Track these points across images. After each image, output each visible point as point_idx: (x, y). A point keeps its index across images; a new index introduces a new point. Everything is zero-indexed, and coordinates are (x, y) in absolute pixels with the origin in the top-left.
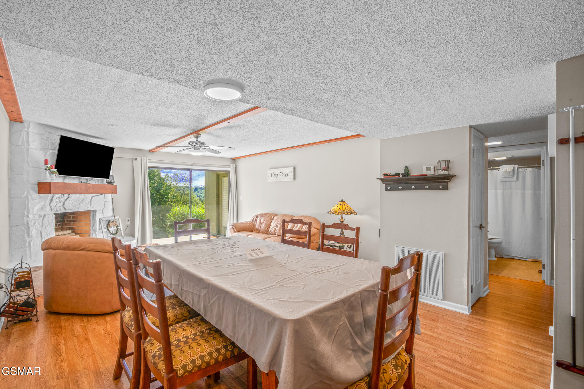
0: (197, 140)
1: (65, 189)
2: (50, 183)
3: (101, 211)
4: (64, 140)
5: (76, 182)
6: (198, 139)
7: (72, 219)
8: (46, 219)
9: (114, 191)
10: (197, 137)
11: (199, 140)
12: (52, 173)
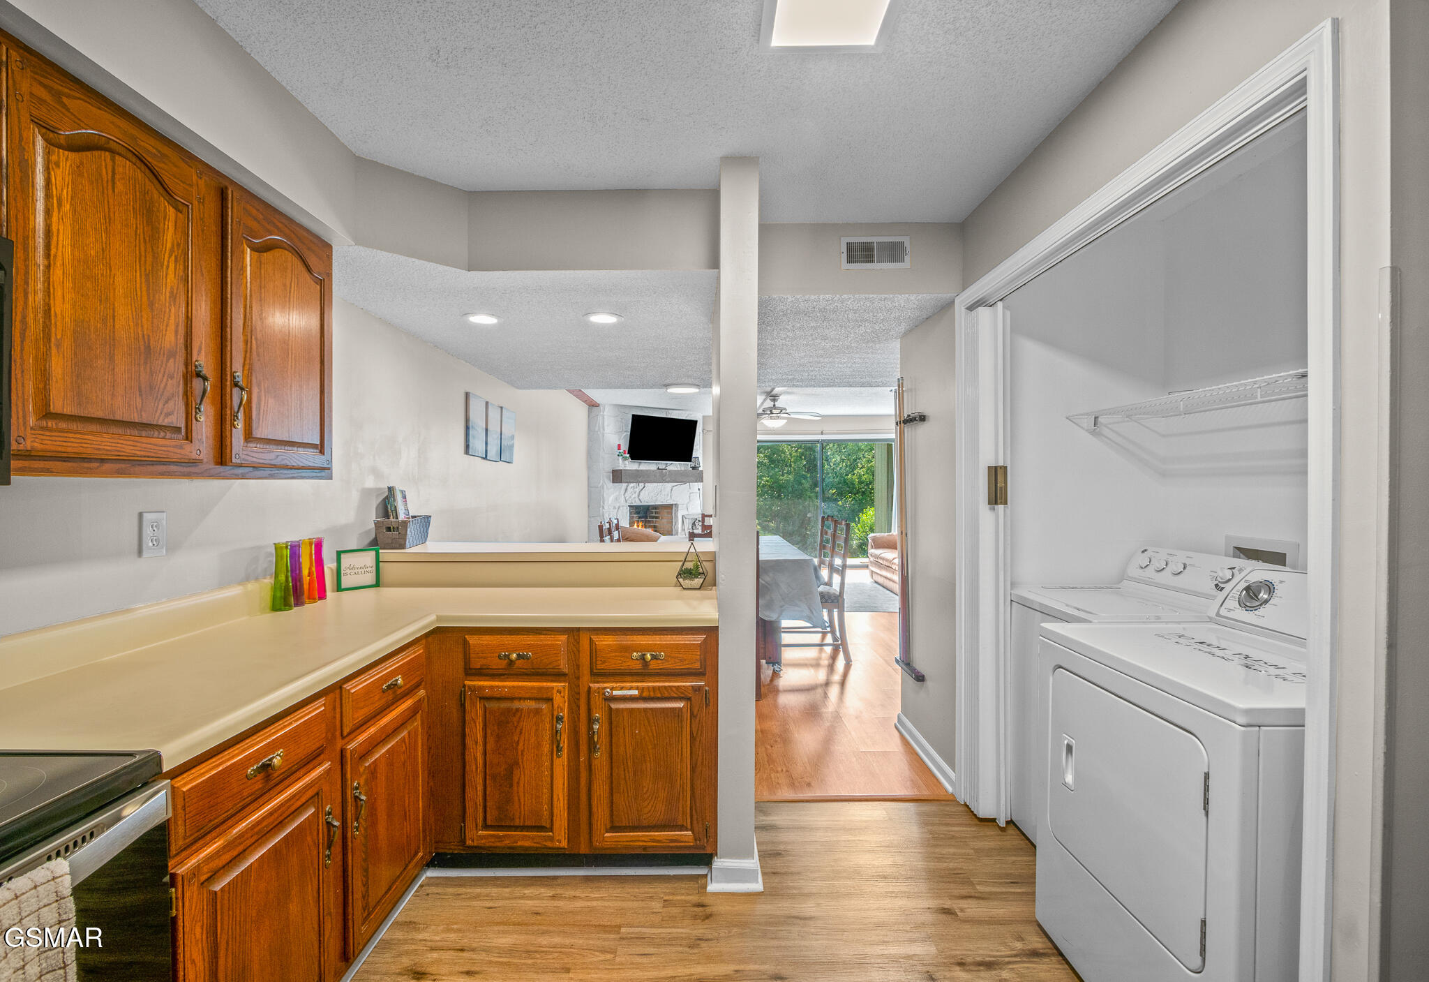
0: (774, 405)
1: (638, 477)
2: (621, 470)
3: (685, 506)
4: (636, 418)
5: (652, 469)
6: (776, 403)
7: (654, 515)
8: (620, 512)
9: (700, 478)
10: (774, 401)
11: (778, 404)
12: (625, 459)
